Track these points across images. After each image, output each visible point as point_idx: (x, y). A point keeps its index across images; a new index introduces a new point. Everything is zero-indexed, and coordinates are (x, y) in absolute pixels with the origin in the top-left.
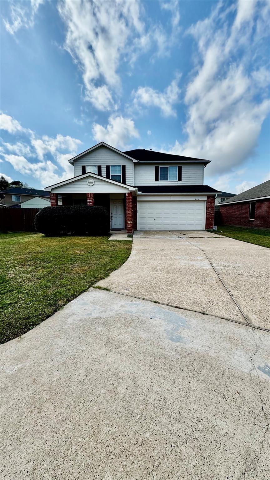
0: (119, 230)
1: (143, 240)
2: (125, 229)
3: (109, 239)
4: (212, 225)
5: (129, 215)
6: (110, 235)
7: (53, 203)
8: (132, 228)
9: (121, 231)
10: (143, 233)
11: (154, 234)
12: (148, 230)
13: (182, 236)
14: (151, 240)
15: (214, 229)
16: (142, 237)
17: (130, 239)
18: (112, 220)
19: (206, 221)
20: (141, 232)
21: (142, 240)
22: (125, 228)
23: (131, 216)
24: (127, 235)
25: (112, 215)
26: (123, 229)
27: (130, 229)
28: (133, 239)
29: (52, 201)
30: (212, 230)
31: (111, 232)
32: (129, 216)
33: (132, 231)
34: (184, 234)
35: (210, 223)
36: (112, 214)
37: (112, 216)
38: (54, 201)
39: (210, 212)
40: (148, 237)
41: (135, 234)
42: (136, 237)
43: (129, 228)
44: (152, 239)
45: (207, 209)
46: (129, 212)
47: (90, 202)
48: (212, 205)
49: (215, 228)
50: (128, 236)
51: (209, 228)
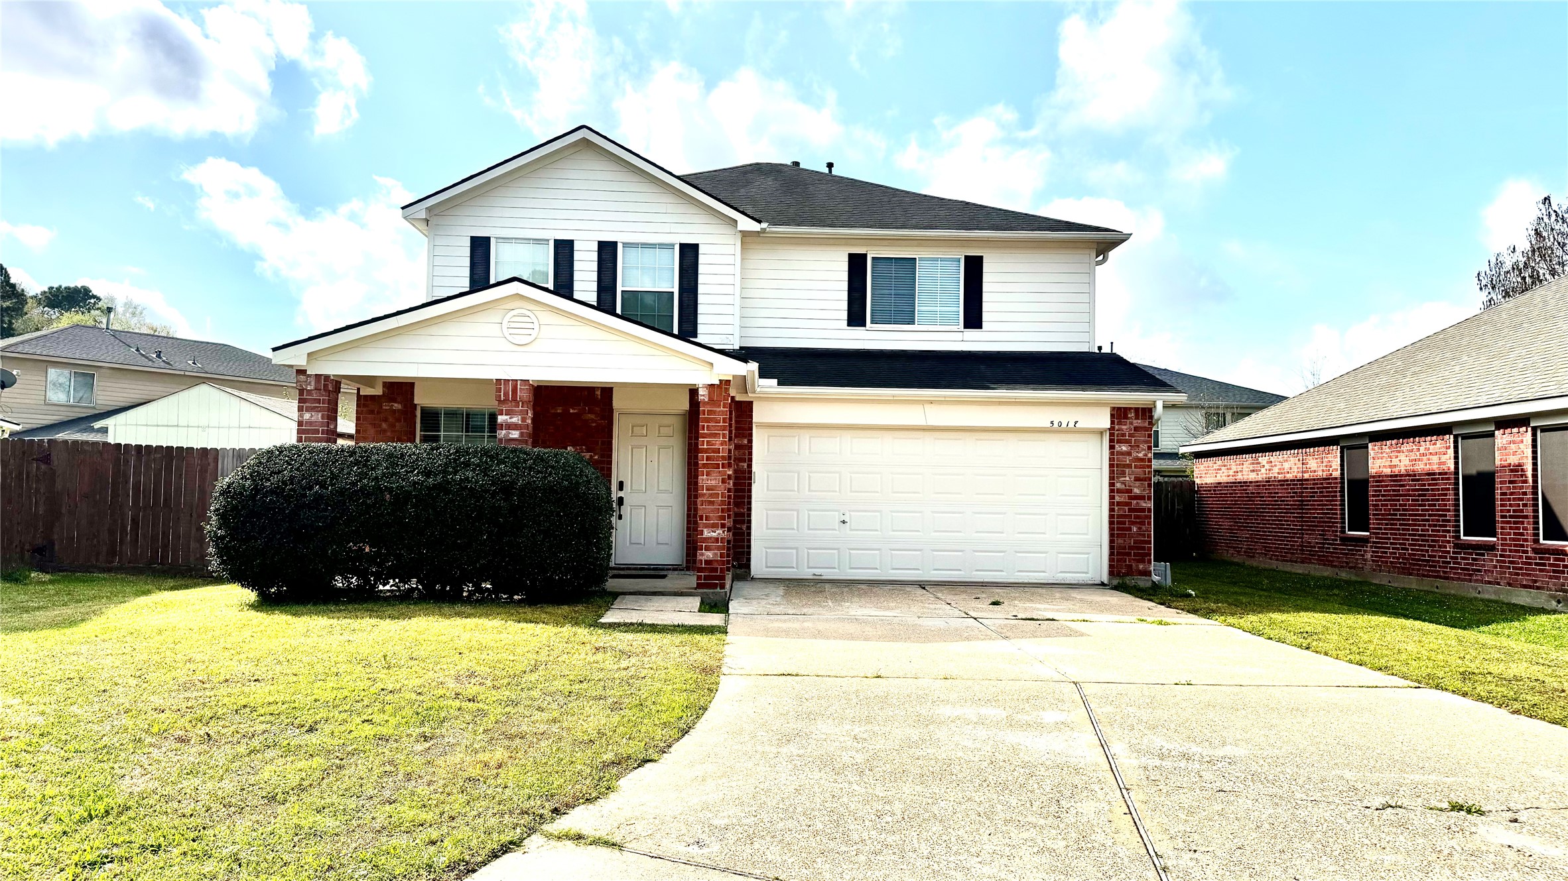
0: (656, 572)
1: (784, 626)
2: (688, 569)
3: (603, 620)
4: (1143, 557)
5: (711, 495)
6: (610, 598)
7: (310, 423)
8: (723, 563)
9: (664, 577)
10: (781, 591)
11: (837, 598)
12: (806, 573)
13: (982, 610)
14: (821, 626)
15: (1156, 578)
16: (777, 610)
17: (715, 619)
18: (620, 517)
19: (1111, 535)
20: (770, 589)
21: (776, 625)
22: (690, 561)
23: (723, 503)
24: (695, 602)
25: (621, 494)
26: (675, 568)
27: (715, 570)
28: (726, 622)
29: (307, 416)
30: (1143, 582)
31: (612, 584)
32: (712, 503)
33: (723, 578)
34: (995, 603)
35: (1131, 548)
36: (621, 486)
37: (621, 501)
38: (318, 417)
39: (1130, 491)
40: (805, 610)
41: (738, 597)
42: (745, 610)
43: (708, 562)
44: (827, 620)
45: (1111, 472)
46: (713, 482)
47: (510, 427)
48: (1141, 455)
49: (1160, 572)
50: (702, 603)
51: (1130, 572)
